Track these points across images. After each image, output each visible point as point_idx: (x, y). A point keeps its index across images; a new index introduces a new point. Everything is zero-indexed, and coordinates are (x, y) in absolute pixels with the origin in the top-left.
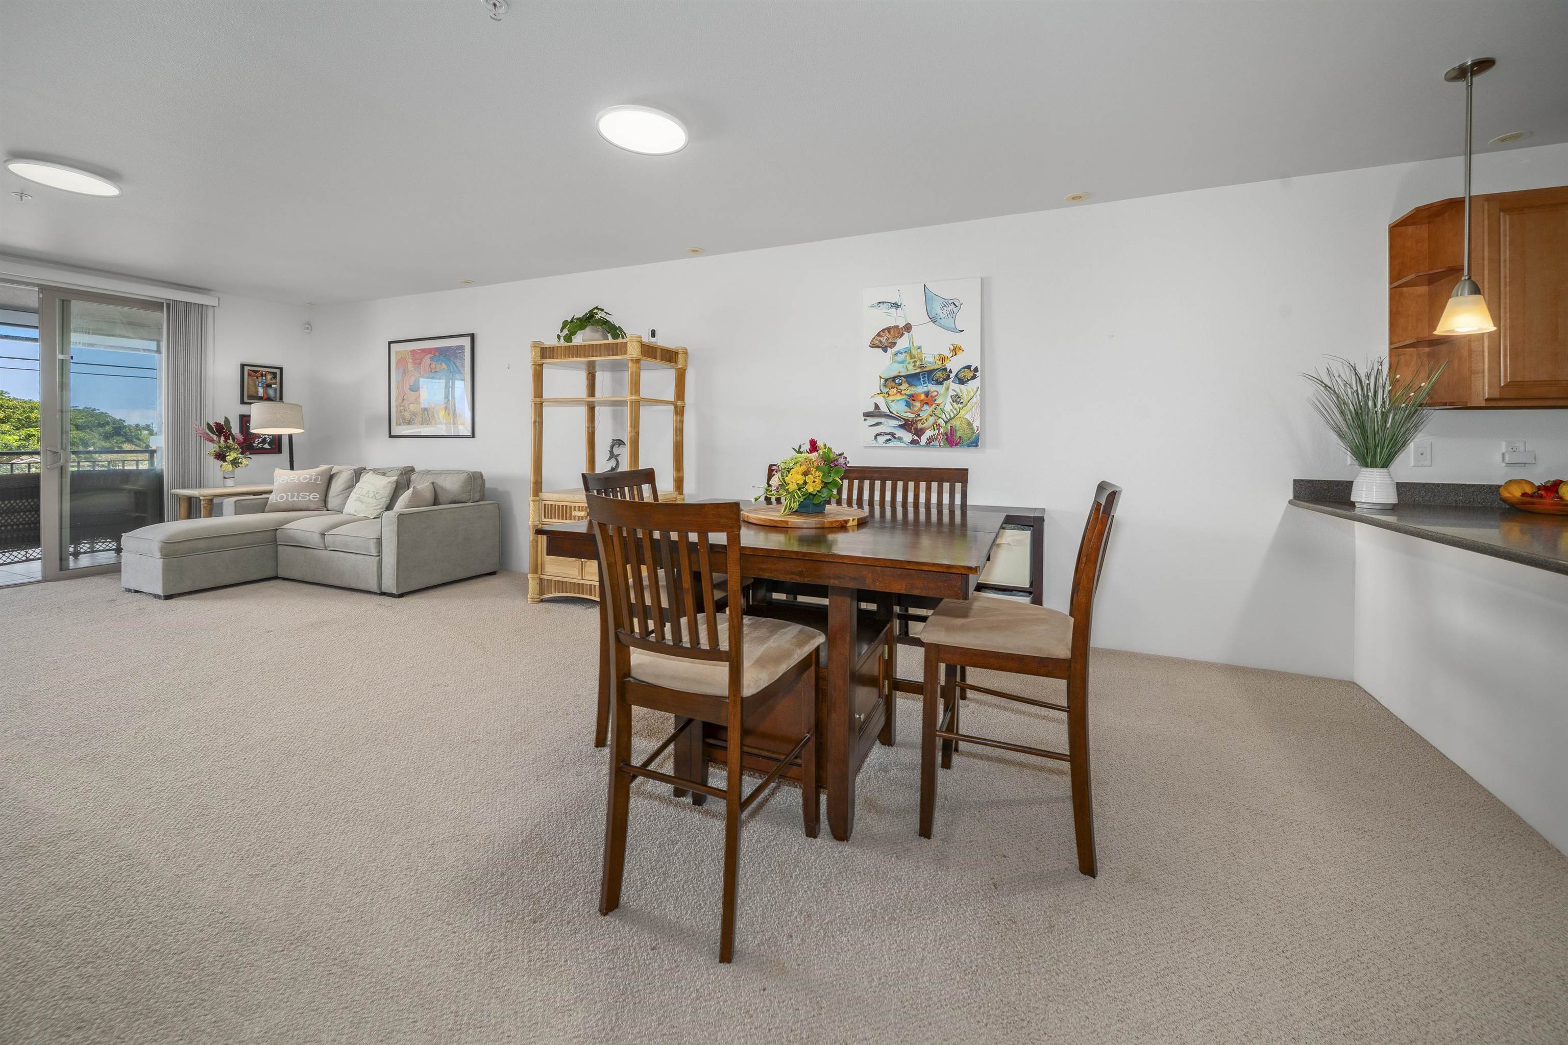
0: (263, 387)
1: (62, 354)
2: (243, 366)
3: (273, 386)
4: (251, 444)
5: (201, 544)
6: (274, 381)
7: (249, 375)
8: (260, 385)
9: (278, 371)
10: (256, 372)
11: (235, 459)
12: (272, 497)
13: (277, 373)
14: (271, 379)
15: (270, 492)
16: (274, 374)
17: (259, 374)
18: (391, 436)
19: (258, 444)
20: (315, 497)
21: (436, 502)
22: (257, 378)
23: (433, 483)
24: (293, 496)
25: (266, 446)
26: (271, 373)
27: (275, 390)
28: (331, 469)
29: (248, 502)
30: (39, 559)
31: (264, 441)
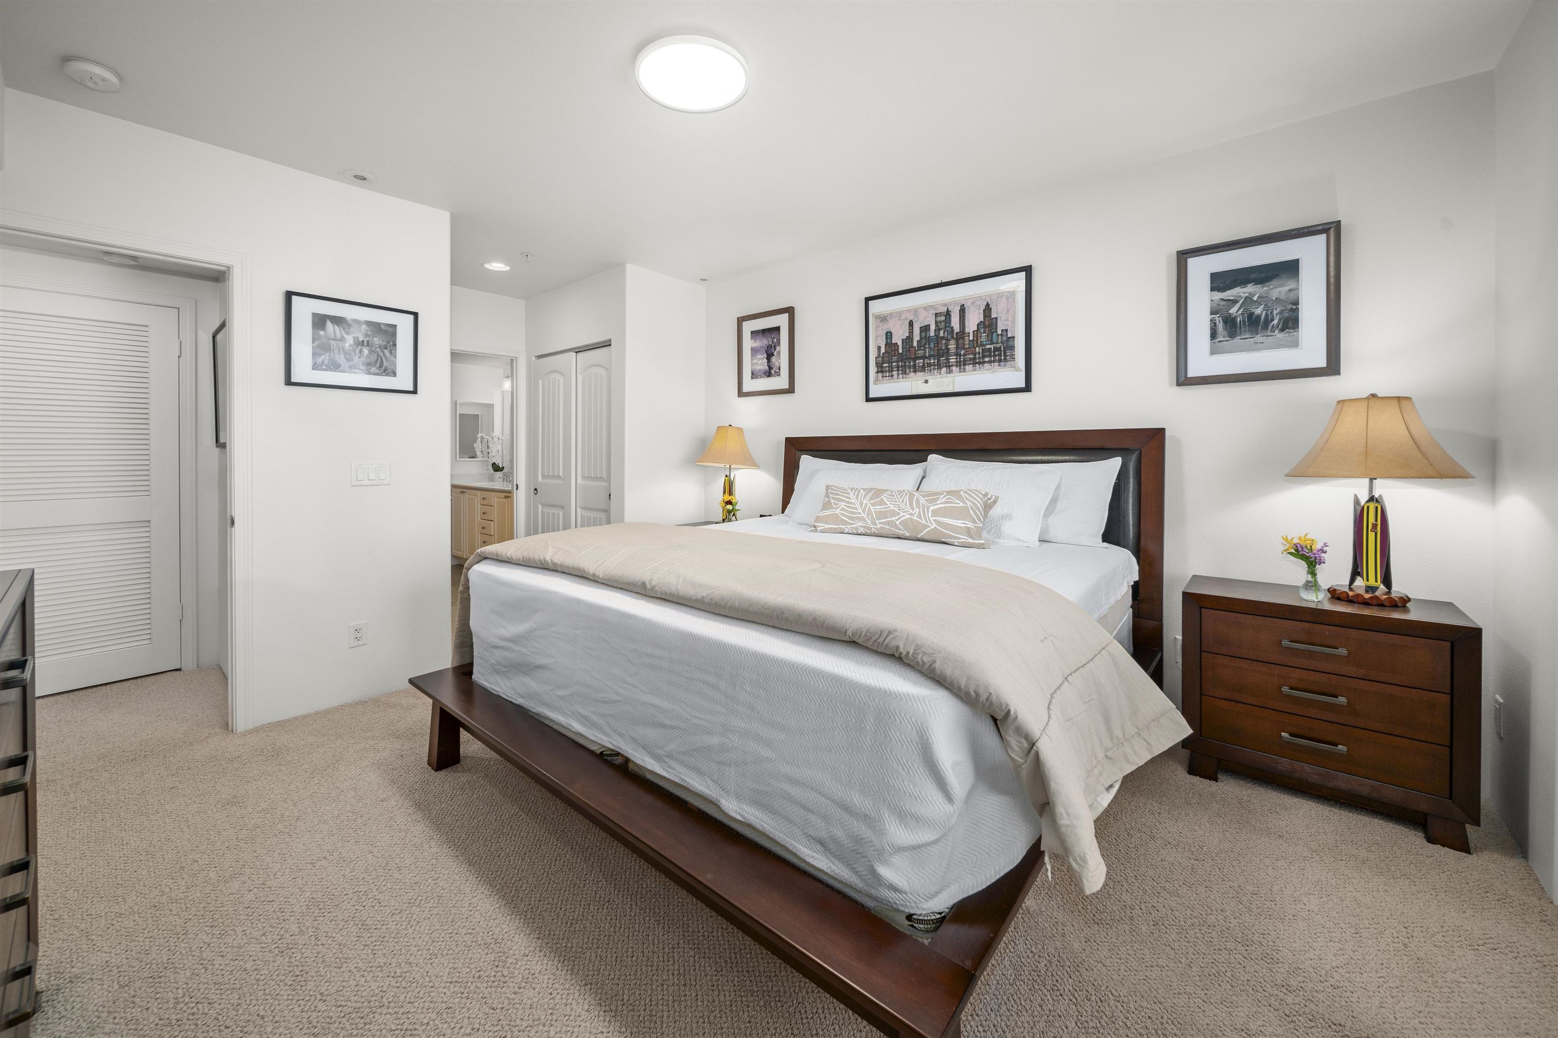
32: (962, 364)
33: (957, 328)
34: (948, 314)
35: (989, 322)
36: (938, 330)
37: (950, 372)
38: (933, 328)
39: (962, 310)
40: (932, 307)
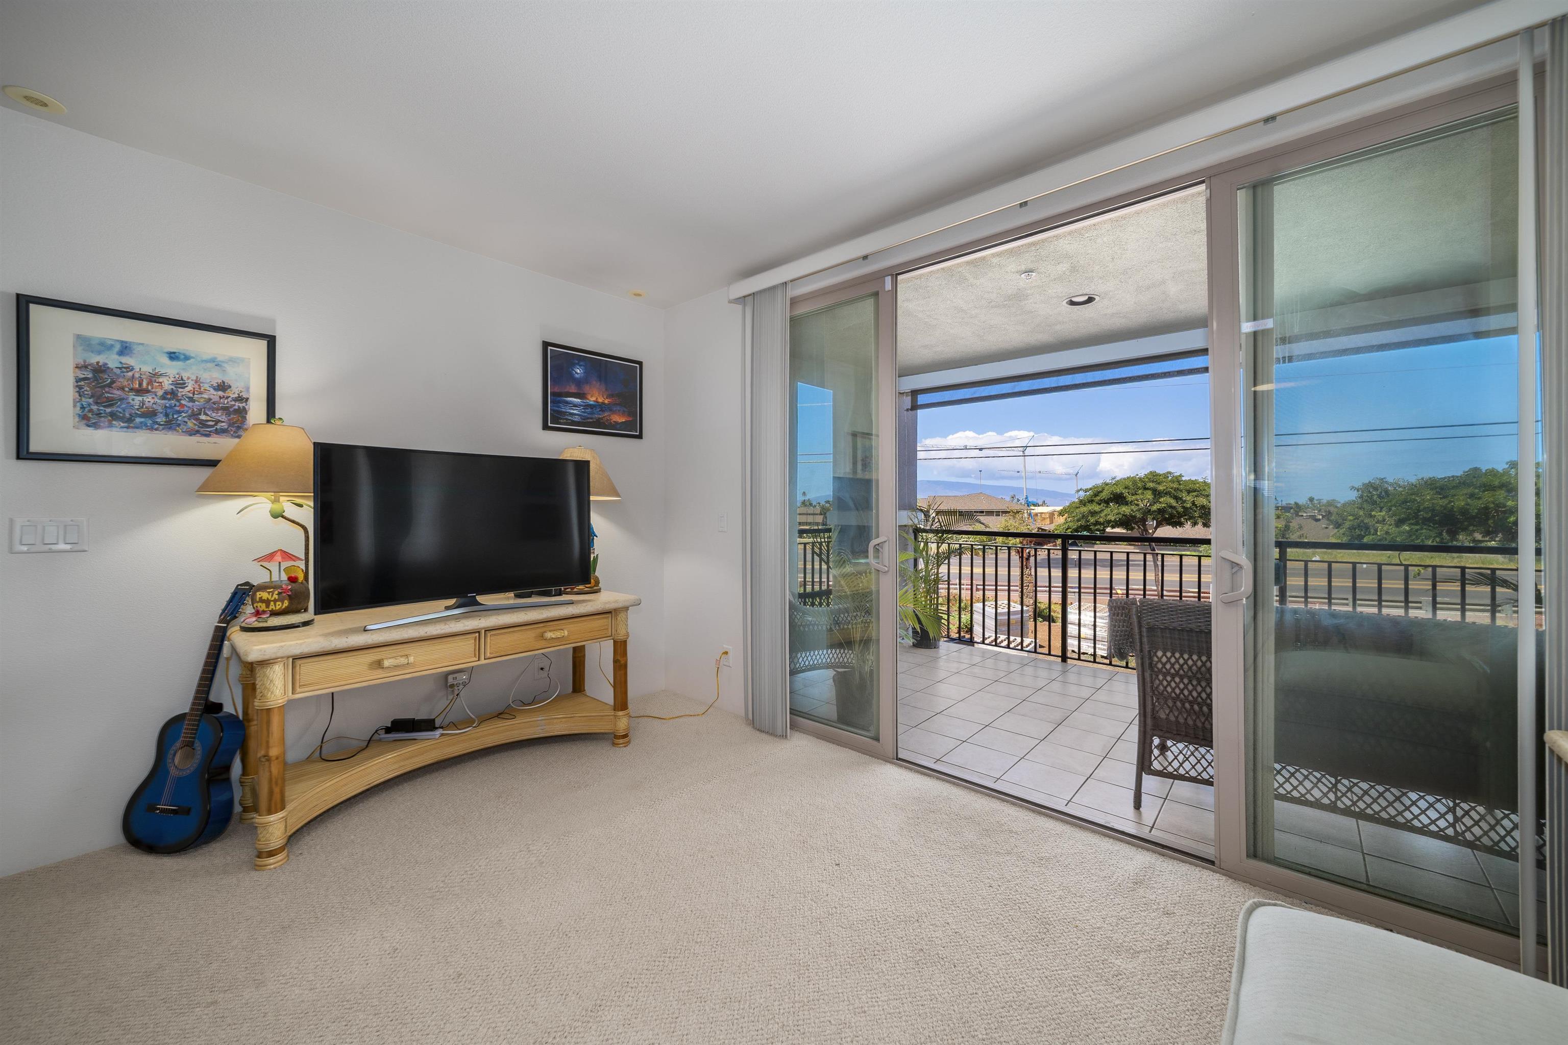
1: (1255, 319)
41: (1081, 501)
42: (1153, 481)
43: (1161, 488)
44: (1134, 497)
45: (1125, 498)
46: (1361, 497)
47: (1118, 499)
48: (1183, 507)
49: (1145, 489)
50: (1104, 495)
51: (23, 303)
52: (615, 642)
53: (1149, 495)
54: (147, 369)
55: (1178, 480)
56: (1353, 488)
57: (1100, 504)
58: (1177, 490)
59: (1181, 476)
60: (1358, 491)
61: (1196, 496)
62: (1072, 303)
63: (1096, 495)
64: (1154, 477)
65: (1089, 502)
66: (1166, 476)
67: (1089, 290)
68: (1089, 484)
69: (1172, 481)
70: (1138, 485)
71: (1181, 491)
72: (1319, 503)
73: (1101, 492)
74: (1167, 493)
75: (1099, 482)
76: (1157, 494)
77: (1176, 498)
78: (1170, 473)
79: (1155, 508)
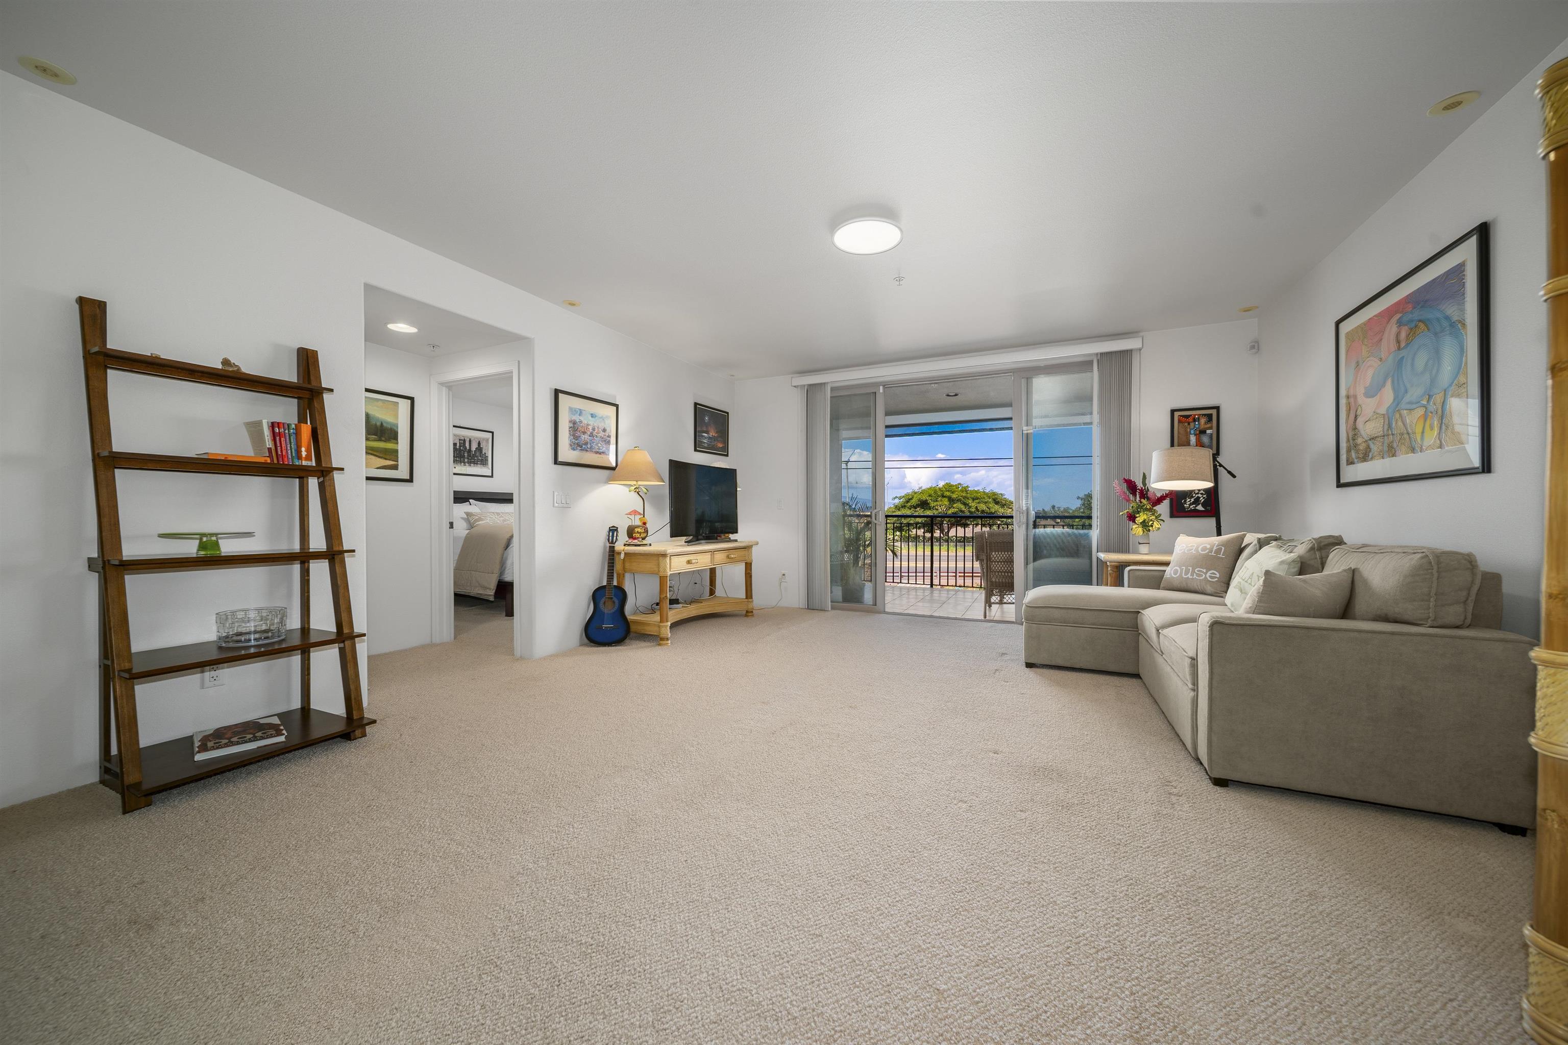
0: (1196, 435)
1: (1027, 426)
2: (1173, 412)
3: (1209, 432)
4: (1182, 505)
5: (1057, 614)
6: (1209, 425)
7: (1180, 421)
8: (1192, 432)
9: (1214, 412)
10: (1187, 417)
11: (1144, 521)
12: (1169, 571)
13: (1212, 414)
14: (1206, 423)
15: (1167, 564)
16: (1210, 417)
17: (1190, 419)
18: (1340, 485)
19: (1190, 505)
20: (1215, 575)
21: (1346, 612)
22: (1189, 424)
23: (1354, 572)
24: (1186, 573)
25: (1200, 508)
26: (1205, 415)
27: (1211, 436)
28: (1242, 538)
29: (1143, 573)
30: (1013, 603)
31: (1197, 501)
32: (470, 463)
33: (468, 448)
34: (464, 441)
35: (479, 448)
36: (460, 446)
37: (465, 465)
38: (458, 445)
39: (470, 441)
40: (458, 436)
41: (896, 507)
42: (949, 491)
43: (954, 496)
44: (935, 503)
45: (928, 504)
46: (1083, 504)
47: (924, 504)
48: (970, 512)
49: (943, 496)
50: (914, 502)
51: (557, 392)
52: (746, 563)
53: (946, 502)
54: (586, 422)
55: (965, 490)
56: (1078, 498)
57: (910, 509)
58: (965, 497)
59: (967, 487)
60: (1082, 500)
61: (978, 503)
62: (948, 395)
63: (907, 502)
64: (949, 487)
65: (902, 507)
66: (957, 486)
67: (957, 392)
68: (902, 493)
69: (962, 491)
70: (938, 494)
71: (968, 498)
72: (1059, 510)
73: (911, 499)
74: (959, 500)
75: (910, 491)
76: (951, 500)
77: (965, 504)
78: (960, 484)
79: (950, 512)
